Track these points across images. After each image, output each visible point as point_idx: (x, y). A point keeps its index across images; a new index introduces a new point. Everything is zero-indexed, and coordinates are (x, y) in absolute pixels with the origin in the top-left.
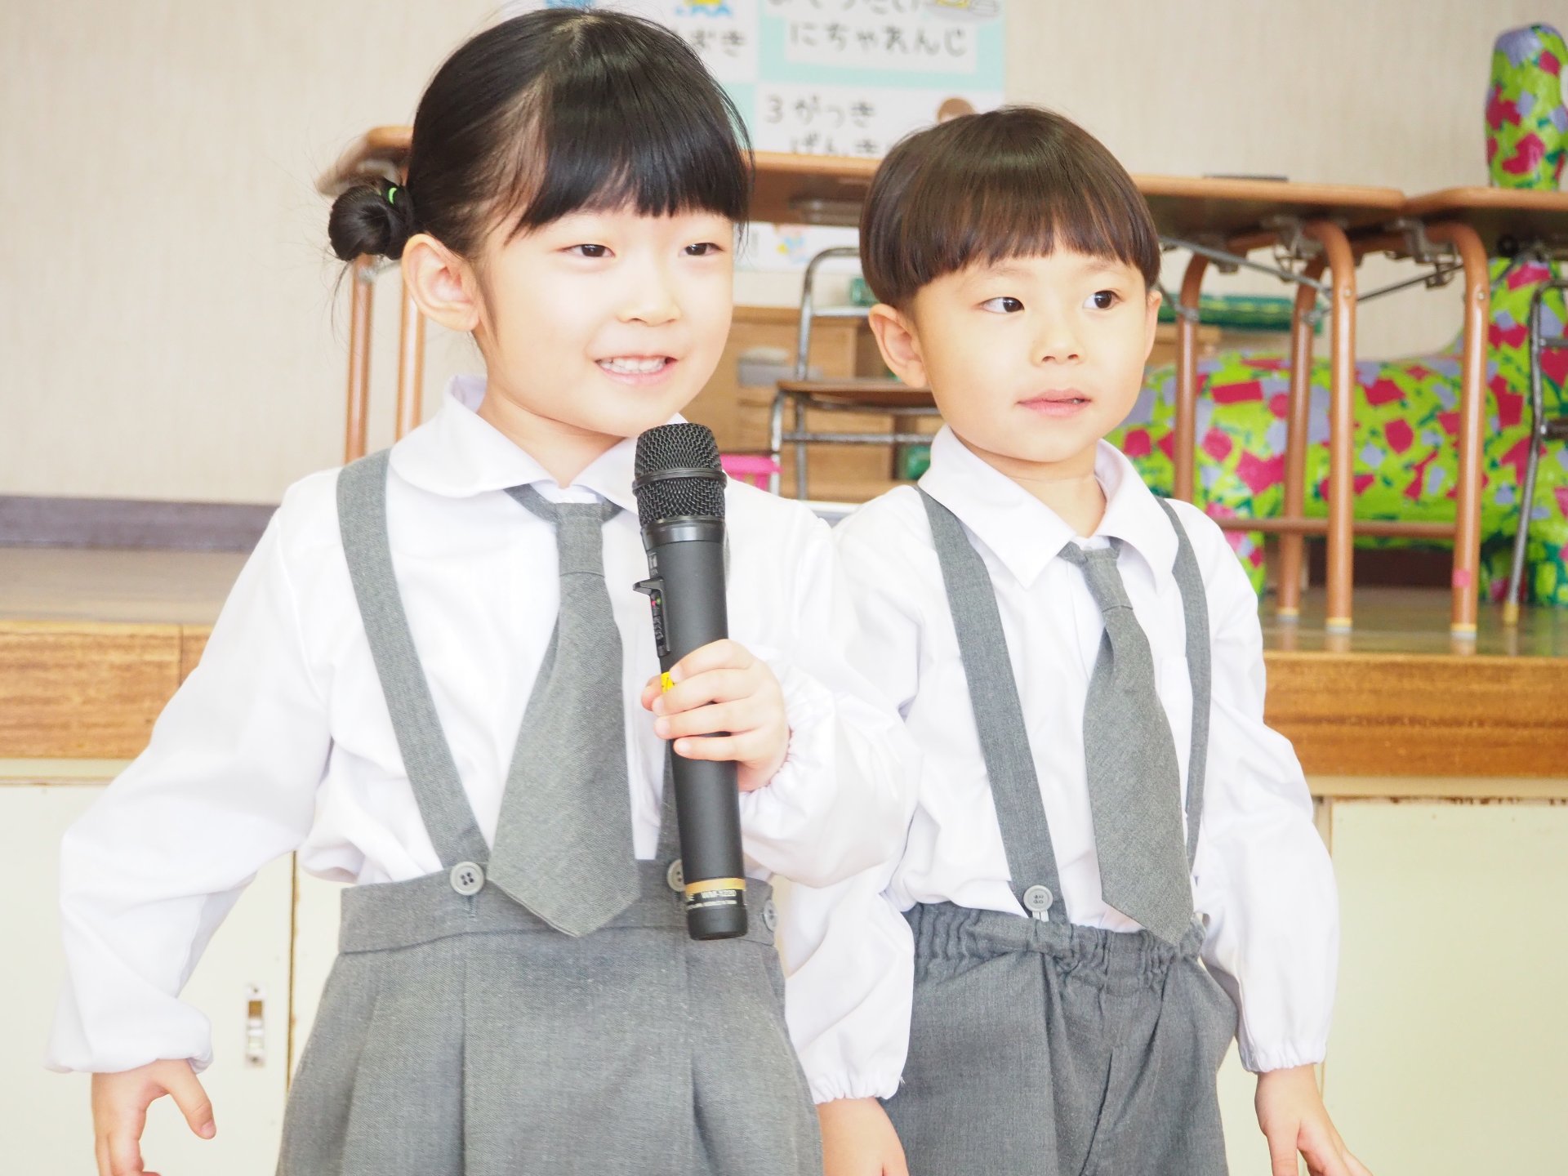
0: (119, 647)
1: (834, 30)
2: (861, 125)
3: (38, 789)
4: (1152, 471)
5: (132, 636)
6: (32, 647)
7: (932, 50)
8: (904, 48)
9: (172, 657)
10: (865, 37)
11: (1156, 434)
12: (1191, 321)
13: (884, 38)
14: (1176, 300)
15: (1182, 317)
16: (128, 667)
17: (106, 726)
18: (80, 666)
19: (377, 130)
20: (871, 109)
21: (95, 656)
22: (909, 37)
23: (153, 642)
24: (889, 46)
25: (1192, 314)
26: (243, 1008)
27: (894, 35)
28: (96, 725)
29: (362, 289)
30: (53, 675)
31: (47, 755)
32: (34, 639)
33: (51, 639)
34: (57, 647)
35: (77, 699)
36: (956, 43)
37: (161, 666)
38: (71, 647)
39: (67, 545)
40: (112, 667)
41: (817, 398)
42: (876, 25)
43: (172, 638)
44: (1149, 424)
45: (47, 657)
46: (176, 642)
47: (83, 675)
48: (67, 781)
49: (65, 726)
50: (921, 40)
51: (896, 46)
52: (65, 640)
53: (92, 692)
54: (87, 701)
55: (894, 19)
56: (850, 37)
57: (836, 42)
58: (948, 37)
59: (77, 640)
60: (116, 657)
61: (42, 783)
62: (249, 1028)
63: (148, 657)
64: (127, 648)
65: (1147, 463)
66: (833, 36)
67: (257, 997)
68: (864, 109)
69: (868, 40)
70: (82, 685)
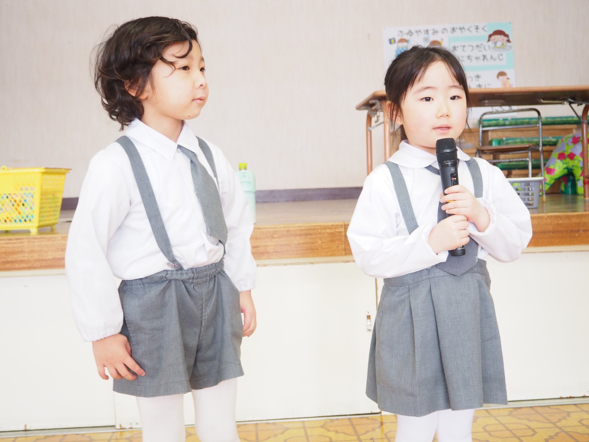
0: (328, 228)
1: (469, 57)
2: (477, 80)
3: (311, 265)
4: (566, 163)
5: (332, 225)
6: (308, 230)
7: (495, 60)
8: (487, 60)
9: (343, 230)
10: (477, 58)
11: (567, 153)
12: (586, 124)
13: (482, 58)
14: (581, 118)
15: (583, 122)
16: (332, 233)
17: (328, 248)
18: (320, 234)
19: (376, 92)
20: (480, 76)
21: (324, 231)
22: (488, 57)
23: (337, 226)
24: (484, 60)
25: (585, 121)
26: (366, 317)
27: (484, 57)
28: (325, 248)
29: (369, 133)
30: (313, 236)
31: (314, 256)
32: (308, 228)
33: (312, 227)
34: (314, 229)
35: (320, 242)
36: (501, 57)
37: (340, 232)
38: (317, 229)
39: (288, 201)
40: (328, 233)
41: (485, 151)
42: (480, 55)
43: (342, 225)
44: (565, 151)
45: (312, 232)
46: (343, 226)
47: (321, 236)
48: (318, 263)
49: (317, 249)
50: (492, 57)
51: (485, 60)
52: (316, 227)
53: (323, 240)
54: (322, 243)
55: (485, 53)
56: (473, 58)
57: (470, 60)
58: (499, 56)
59: (319, 227)
60: (328, 231)
61: (312, 263)
62: (367, 322)
63: (337, 230)
64: (331, 229)
65: (564, 161)
66: (469, 59)
67: (369, 314)
68: (478, 77)
69: (478, 59)
70: (321, 239)
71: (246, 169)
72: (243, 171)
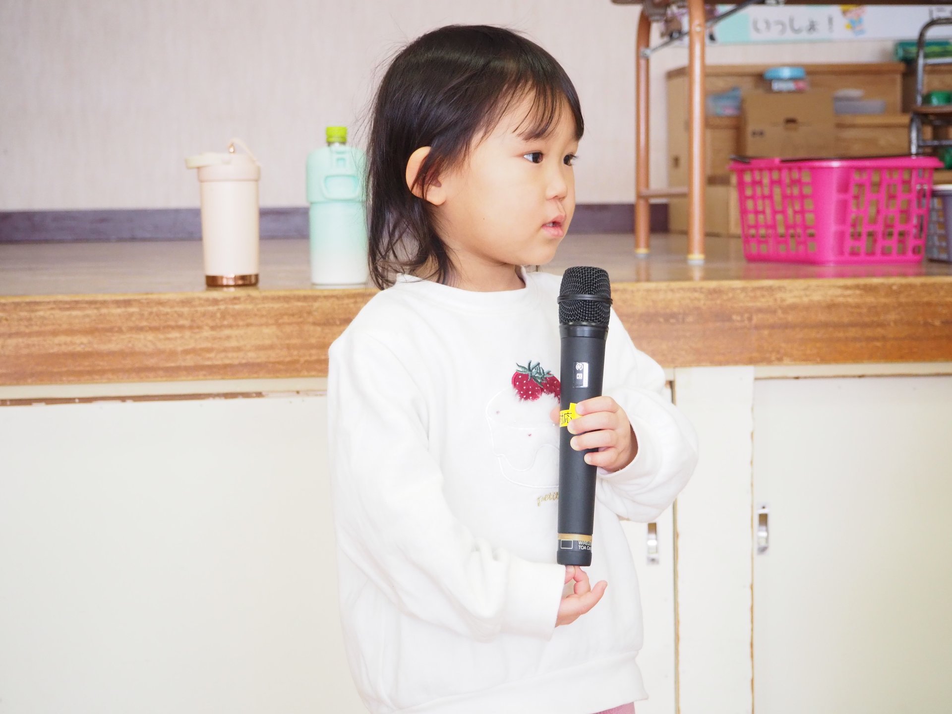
62: (649, 539)
71: (343, 143)
72: (337, 147)
